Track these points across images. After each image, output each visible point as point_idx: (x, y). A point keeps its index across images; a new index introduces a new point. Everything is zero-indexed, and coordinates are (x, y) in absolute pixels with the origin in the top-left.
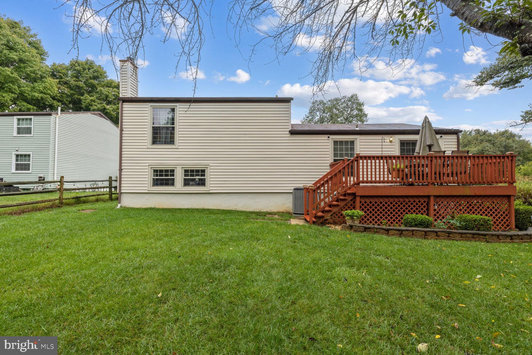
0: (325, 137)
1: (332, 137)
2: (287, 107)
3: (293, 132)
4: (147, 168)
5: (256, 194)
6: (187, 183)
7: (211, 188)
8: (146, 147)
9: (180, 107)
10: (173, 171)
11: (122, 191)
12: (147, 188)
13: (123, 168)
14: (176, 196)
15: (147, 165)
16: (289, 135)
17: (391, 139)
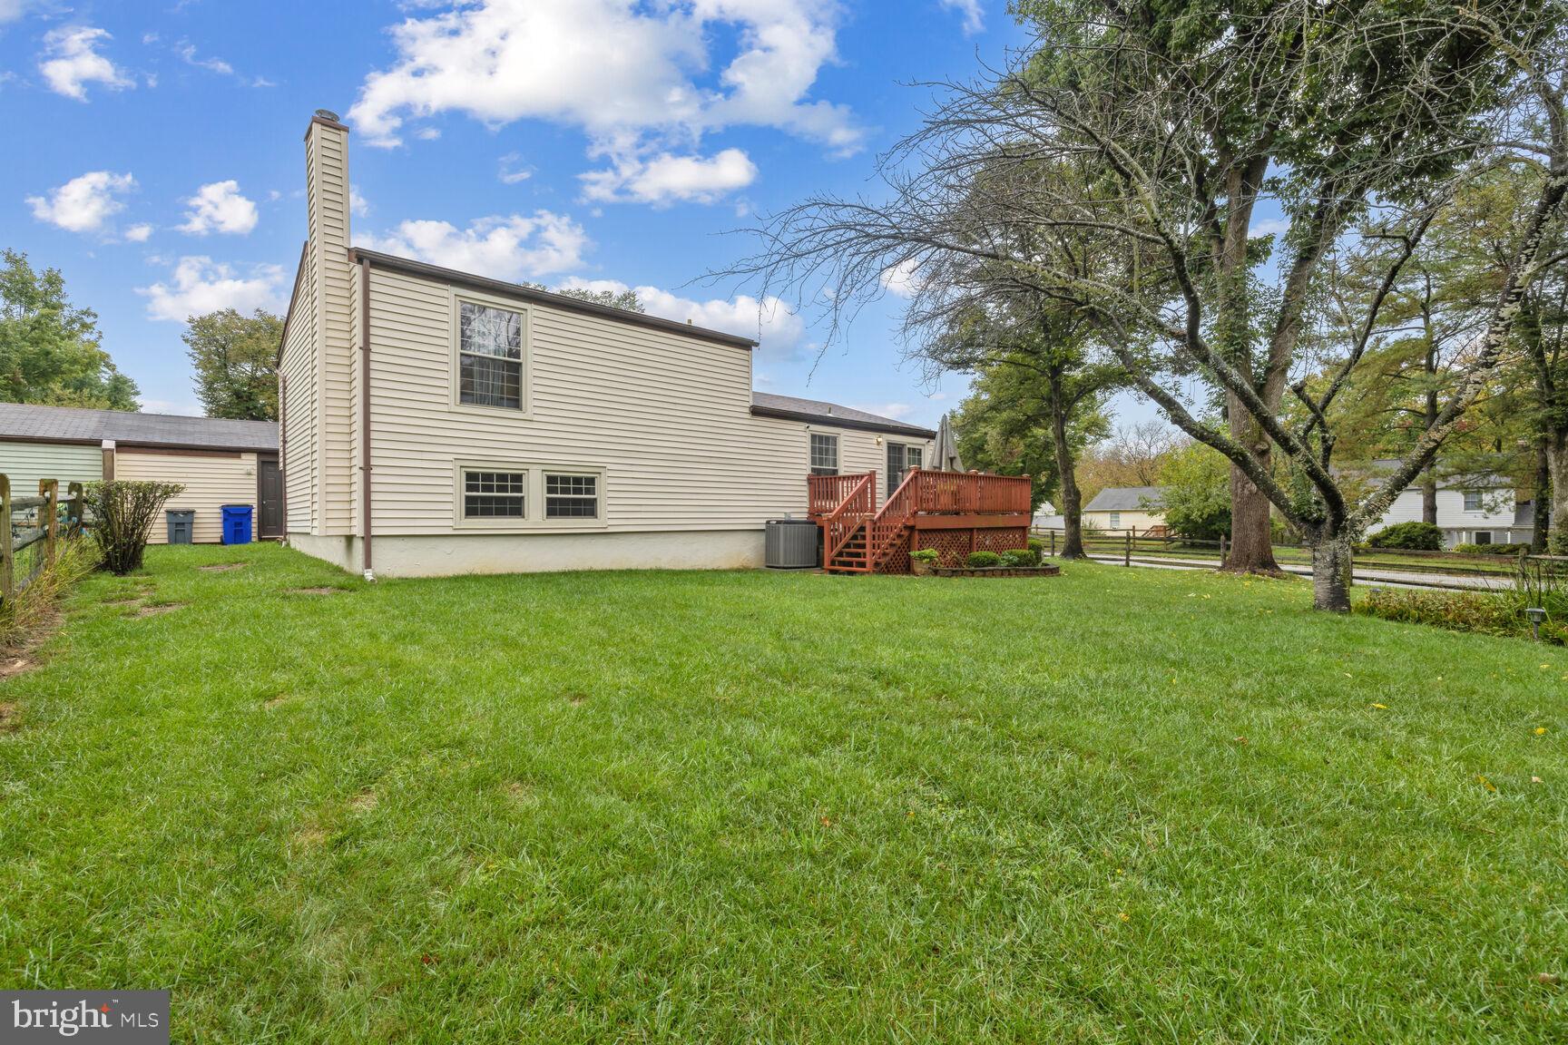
0: (802, 426)
1: (813, 427)
2: (746, 357)
3: (756, 412)
4: (449, 466)
5: (692, 535)
6: (554, 509)
7: (610, 522)
8: (445, 408)
9: (536, 313)
10: (518, 478)
11: (374, 532)
12: (450, 523)
13: (373, 462)
14: (526, 543)
15: (451, 457)
16: (748, 416)
17: (880, 440)
